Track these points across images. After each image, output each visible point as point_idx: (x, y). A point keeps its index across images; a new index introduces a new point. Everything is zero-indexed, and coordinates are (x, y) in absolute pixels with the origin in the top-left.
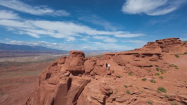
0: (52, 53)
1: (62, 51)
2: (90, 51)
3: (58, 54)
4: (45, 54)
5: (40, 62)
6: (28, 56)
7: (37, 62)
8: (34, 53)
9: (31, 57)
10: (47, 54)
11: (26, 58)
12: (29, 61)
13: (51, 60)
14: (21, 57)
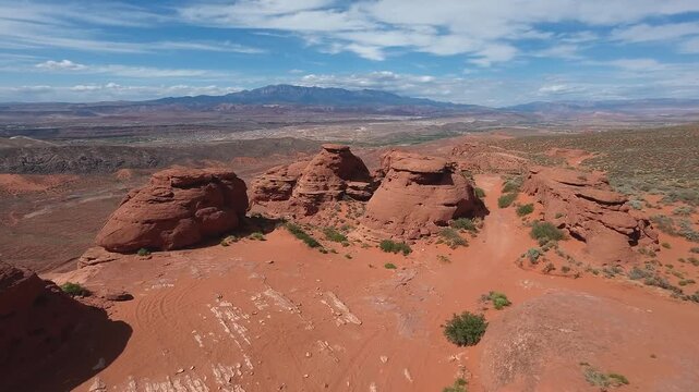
0: (413, 115)
2: (578, 107)
3: (432, 118)
4: (388, 117)
5: (372, 145)
6: (342, 122)
7: (362, 144)
8: (359, 111)
9: (349, 126)
10: (395, 118)
11: (336, 129)
12: (343, 140)
13: (405, 141)
14: (323, 127)
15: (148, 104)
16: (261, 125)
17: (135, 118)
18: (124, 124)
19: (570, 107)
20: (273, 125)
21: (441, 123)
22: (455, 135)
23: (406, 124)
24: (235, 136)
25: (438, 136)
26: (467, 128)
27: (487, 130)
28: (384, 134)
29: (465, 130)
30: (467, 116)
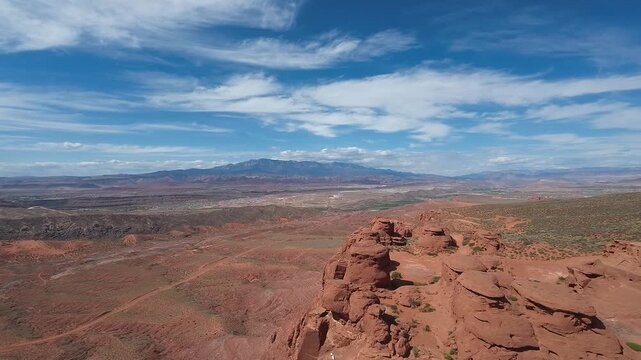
0: (379, 183)
1: (410, 174)
2: (522, 175)
3: (394, 187)
4: (356, 186)
5: (345, 211)
6: (315, 191)
7: (336, 210)
8: (329, 182)
9: (323, 194)
10: (363, 186)
11: (312, 197)
12: (317, 206)
13: (374, 207)
14: (300, 195)
15: (145, 177)
16: (245, 194)
17: (132, 189)
18: (123, 194)
19: (517, 175)
20: (255, 194)
21: (404, 191)
22: (419, 201)
23: (373, 191)
24: (222, 204)
25: (403, 202)
26: (428, 195)
27: (446, 197)
28: (354, 201)
29: (427, 197)
30: (427, 184)
